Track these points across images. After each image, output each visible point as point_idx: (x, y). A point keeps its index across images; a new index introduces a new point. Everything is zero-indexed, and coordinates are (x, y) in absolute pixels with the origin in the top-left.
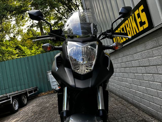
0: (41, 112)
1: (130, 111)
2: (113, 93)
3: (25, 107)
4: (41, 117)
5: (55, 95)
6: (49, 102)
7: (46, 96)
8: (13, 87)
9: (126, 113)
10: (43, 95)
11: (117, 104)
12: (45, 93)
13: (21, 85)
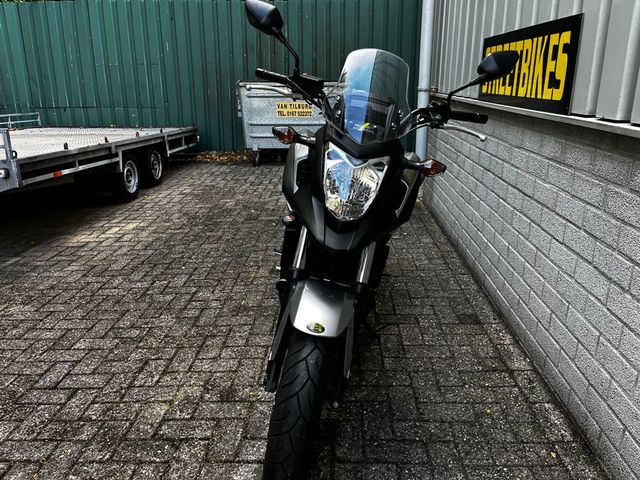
0: (211, 221)
1: (455, 286)
2: (437, 222)
3: (157, 188)
4: (210, 236)
5: (253, 173)
6: (235, 193)
7: (224, 168)
8: (112, 105)
9: (443, 290)
10: (213, 162)
11: (430, 260)
12: (220, 156)
13: (140, 106)
